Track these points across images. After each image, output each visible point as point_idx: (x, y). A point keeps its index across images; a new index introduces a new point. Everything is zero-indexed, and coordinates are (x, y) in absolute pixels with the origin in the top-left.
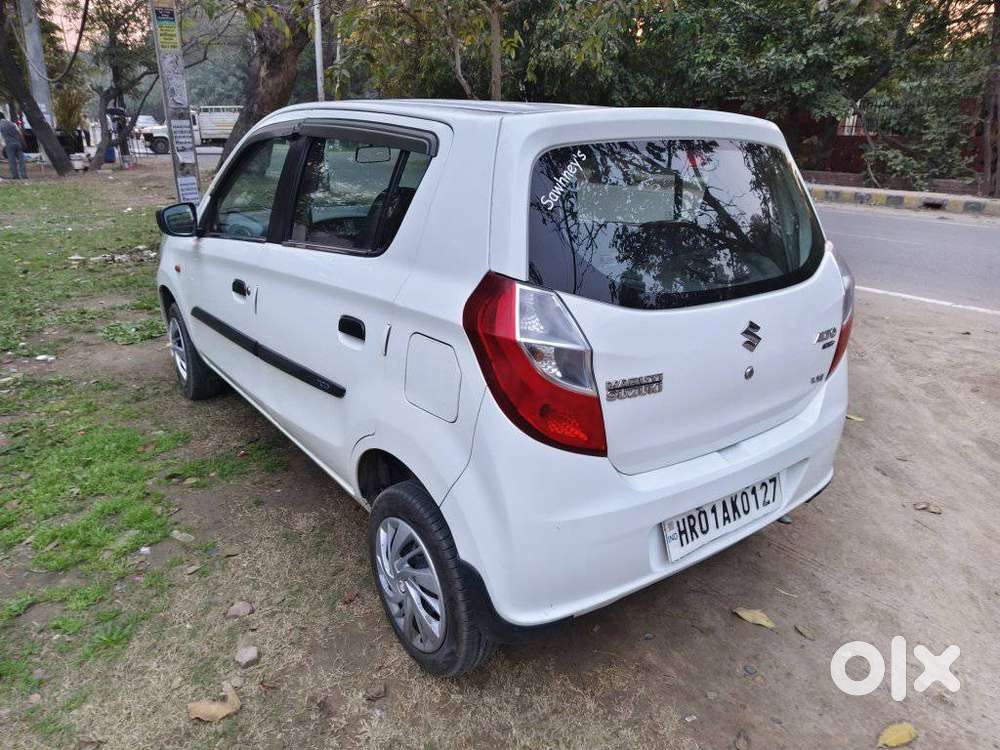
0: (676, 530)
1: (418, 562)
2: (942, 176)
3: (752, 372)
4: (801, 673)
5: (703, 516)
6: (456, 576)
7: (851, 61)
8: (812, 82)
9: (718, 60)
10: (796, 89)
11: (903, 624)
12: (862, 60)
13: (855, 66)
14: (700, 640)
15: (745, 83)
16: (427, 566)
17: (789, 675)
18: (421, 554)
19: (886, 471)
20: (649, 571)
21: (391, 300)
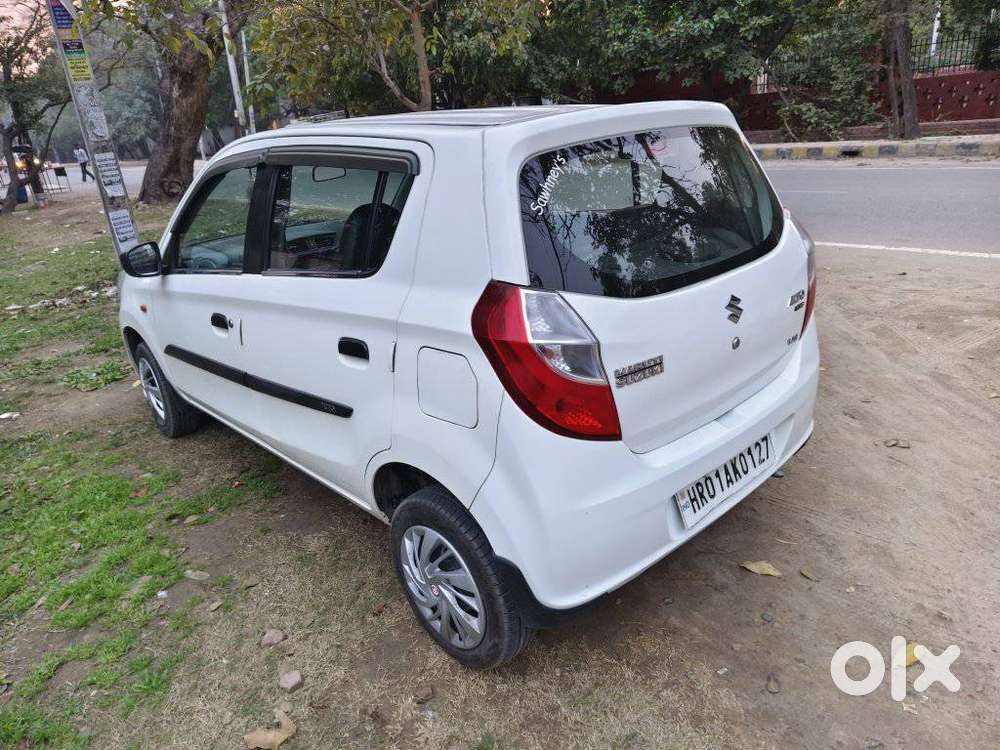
0: (688, 499)
1: (450, 565)
2: (854, 123)
3: (738, 342)
4: (813, 614)
5: (708, 482)
6: (491, 572)
7: (756, 21)
8: (722, 46)
9: (629, 33)
10: (707, 54)
11: (895, 554)
12: (766, 20)
13: (760, 25)
14: (716, 597)
15: (658, 53)
16: (459, 567)
17: (803, 617)
18: (452, 557)
19: (854, 415)
20: (669, 541)
21: (394, 318)
